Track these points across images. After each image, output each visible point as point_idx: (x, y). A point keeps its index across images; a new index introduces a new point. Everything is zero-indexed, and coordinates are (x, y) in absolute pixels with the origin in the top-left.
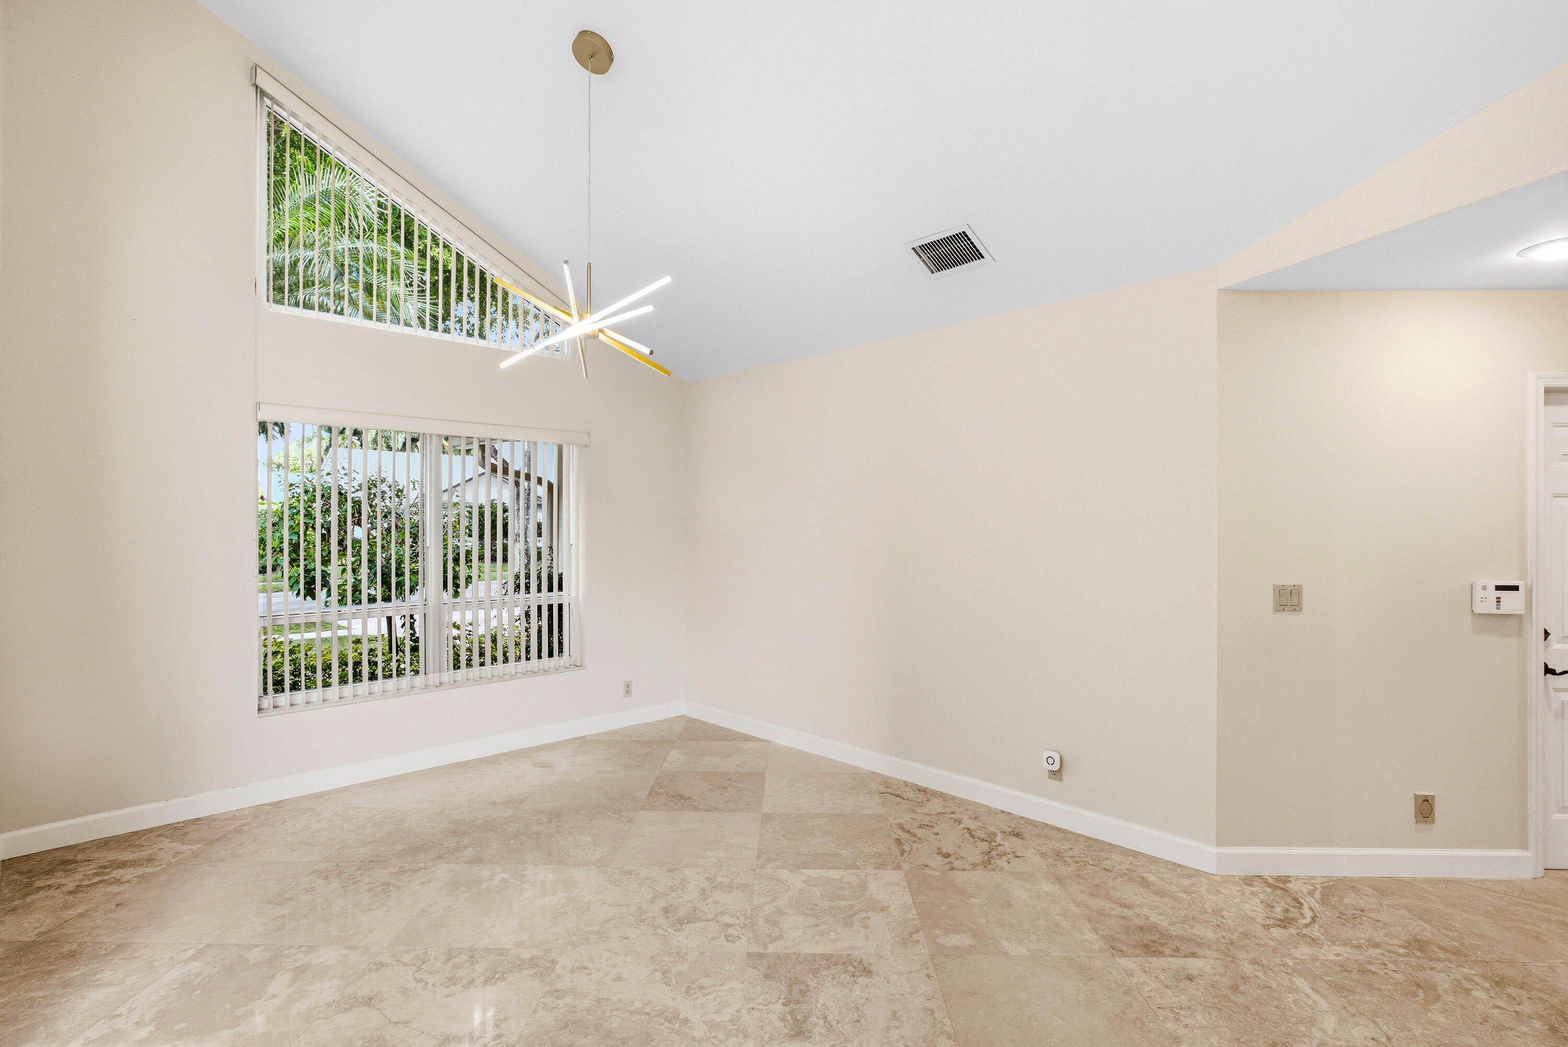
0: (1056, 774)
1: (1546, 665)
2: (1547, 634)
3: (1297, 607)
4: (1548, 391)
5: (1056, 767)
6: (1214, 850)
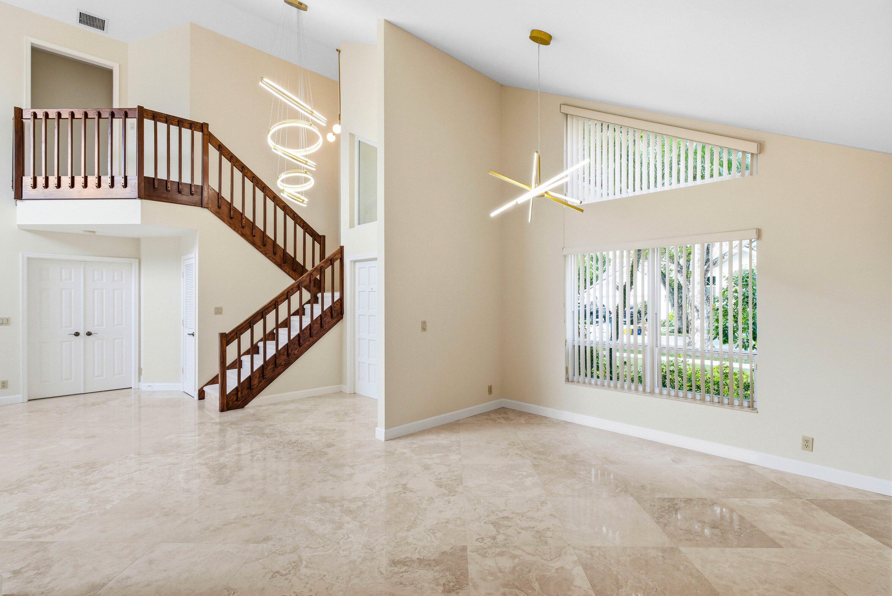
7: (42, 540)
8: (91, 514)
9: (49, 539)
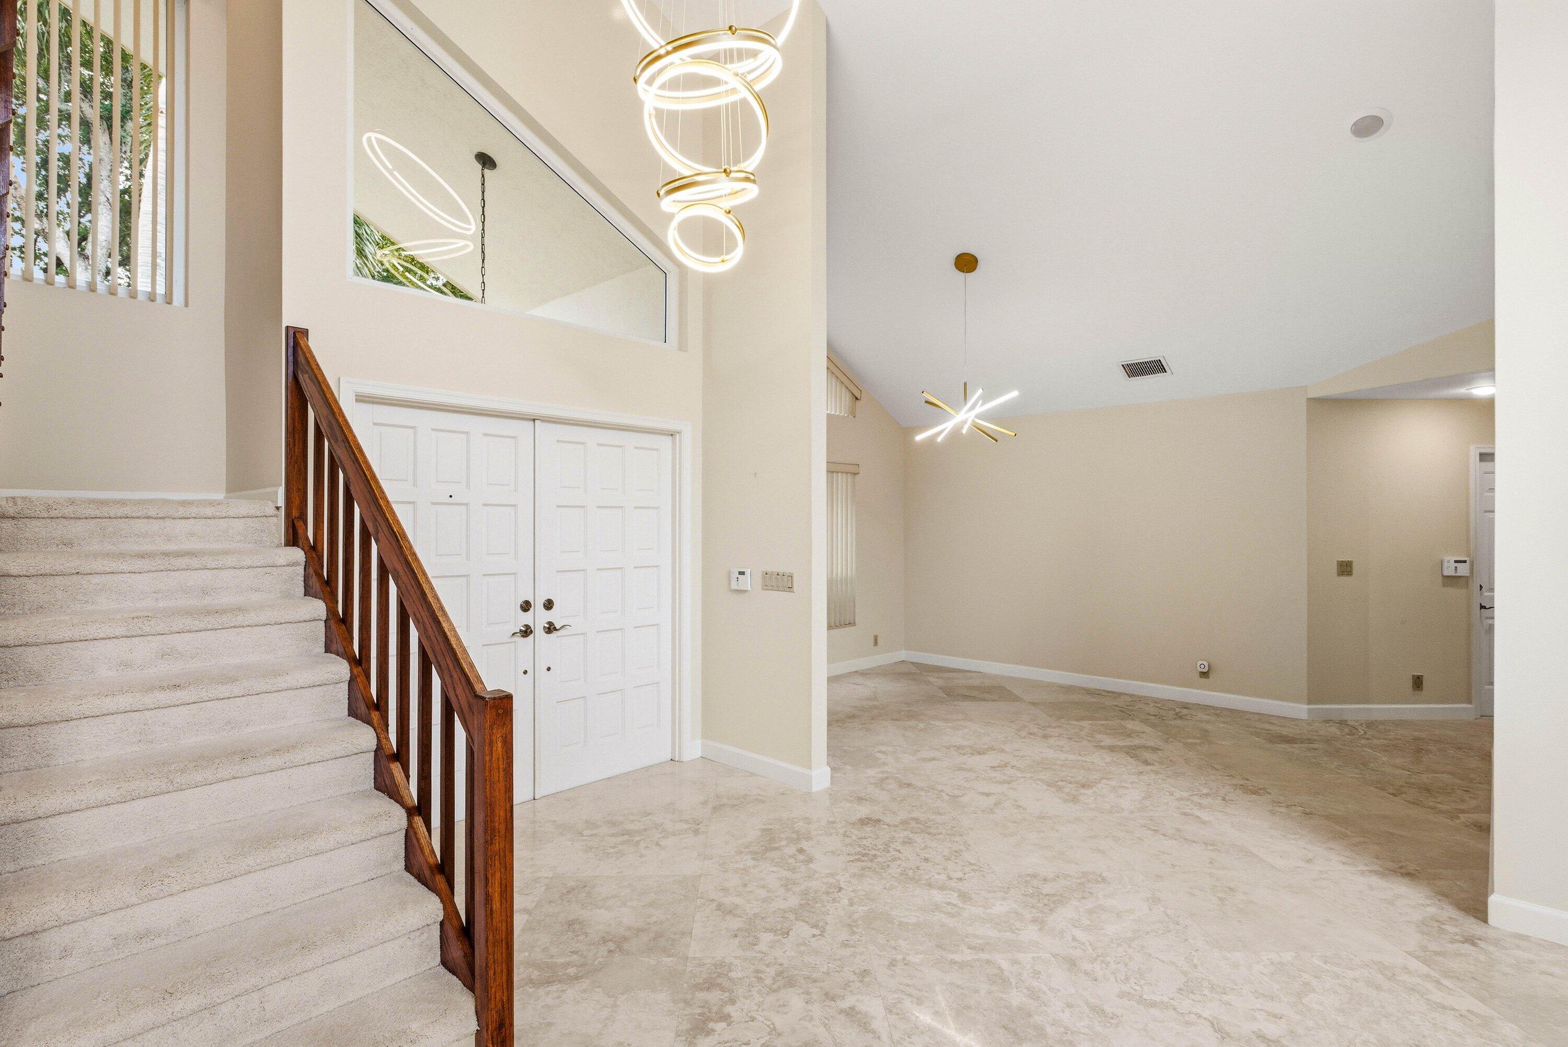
0: (1204, 675)
1: (1481, 604)
2: (1481, 587)
3: (1349, 573)
4: (1481, 455)
5: (1206, 670)
6: (1306, 707)
7: (1425, 969)
8: (1326, 962)
9: (1414, 964)
